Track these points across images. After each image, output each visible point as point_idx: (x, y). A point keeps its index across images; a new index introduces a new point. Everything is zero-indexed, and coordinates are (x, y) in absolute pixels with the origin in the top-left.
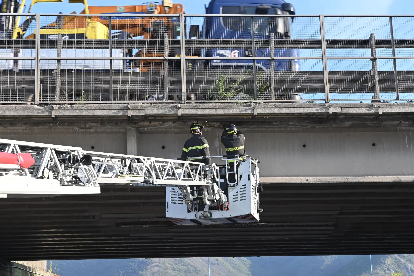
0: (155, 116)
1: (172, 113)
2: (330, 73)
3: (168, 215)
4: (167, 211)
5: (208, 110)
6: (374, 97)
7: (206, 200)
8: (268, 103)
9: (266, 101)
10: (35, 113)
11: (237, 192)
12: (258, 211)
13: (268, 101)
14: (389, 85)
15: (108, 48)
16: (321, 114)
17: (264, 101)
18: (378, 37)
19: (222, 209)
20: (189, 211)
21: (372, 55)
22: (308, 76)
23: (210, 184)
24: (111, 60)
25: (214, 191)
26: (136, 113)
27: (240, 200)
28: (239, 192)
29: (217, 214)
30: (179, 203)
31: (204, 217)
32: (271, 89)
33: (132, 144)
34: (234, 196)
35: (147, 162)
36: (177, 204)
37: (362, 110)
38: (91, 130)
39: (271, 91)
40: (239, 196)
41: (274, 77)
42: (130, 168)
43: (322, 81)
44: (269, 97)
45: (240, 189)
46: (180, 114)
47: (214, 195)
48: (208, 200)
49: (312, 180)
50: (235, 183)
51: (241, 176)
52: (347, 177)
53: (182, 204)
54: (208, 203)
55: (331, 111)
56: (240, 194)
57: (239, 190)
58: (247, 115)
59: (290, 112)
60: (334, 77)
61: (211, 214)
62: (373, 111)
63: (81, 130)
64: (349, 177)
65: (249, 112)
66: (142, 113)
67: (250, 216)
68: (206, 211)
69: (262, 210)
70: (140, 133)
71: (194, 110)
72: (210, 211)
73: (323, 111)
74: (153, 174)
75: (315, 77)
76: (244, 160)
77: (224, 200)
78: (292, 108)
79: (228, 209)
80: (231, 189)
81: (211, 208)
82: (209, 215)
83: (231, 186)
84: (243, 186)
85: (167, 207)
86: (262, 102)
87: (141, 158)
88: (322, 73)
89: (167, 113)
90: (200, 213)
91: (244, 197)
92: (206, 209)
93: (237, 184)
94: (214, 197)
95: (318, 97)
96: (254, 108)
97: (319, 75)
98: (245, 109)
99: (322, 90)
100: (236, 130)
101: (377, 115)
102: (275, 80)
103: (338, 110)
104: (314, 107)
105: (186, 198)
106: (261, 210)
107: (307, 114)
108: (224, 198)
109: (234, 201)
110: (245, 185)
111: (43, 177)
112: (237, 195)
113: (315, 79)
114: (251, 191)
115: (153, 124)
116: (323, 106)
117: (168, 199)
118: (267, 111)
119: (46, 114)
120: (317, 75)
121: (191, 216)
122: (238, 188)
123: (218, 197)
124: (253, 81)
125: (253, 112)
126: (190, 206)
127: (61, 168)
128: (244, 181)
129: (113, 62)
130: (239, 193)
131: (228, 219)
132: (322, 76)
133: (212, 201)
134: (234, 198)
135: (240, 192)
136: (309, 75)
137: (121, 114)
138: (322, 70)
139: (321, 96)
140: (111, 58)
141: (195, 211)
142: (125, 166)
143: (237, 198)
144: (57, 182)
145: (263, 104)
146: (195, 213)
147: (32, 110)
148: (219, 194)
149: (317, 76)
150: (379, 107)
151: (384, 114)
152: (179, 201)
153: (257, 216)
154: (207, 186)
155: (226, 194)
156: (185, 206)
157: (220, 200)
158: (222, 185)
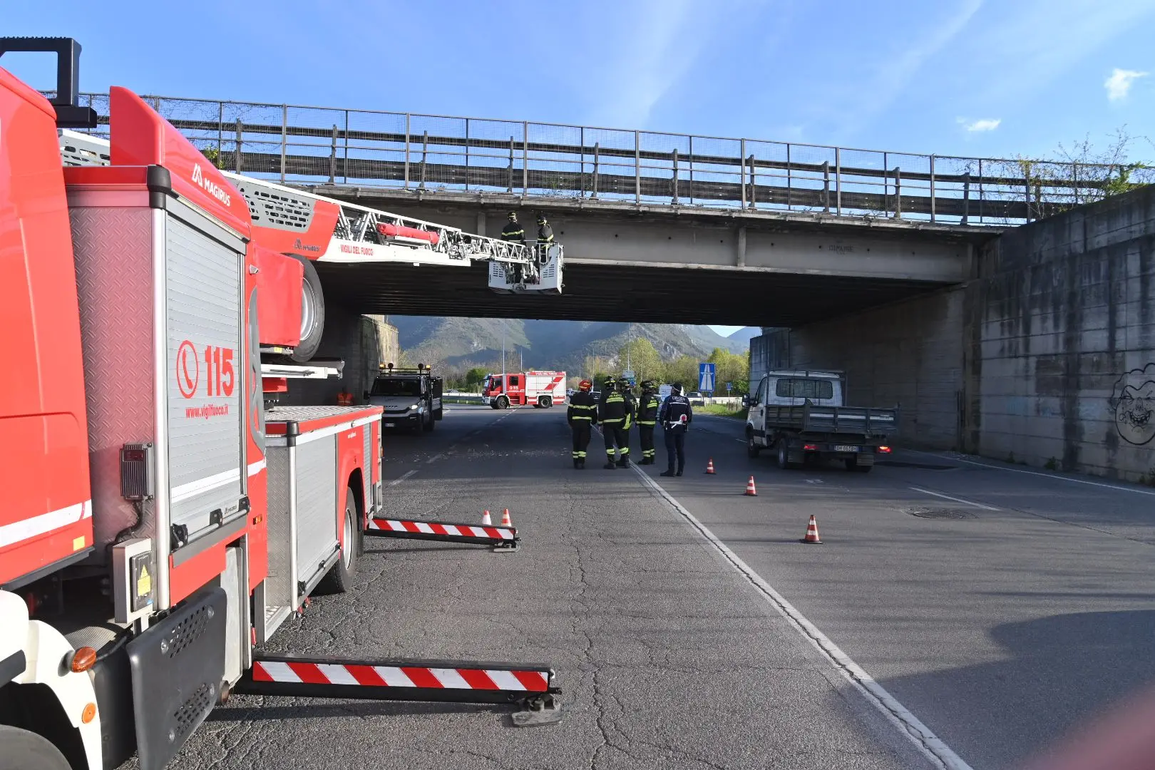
0: (502, 204)
1: (517, 202)
2: (641, 178)
3: (490, 285)
4: (490, 282)
6: (673, 200)
10: (406, 197)
12: (562, 286)
14: (685, 191)
16: (633, 211)
18: (679, 152)
19: (534, 283)
20: (507, 283)
21: (674, 166)
22: (624, 180)
25: (530, 268)
26: (488, 201)
27: (549, 276)
29: (530, 287)
30: (500, 276)
33: (481, 227)
34: (544, 273)
35: (493, 242)
36: (498, 277)
37: (665, 210)
38: (450, 213)
40: (548, 273)
42: (482, 247)
43: (635, 185)
46: (522, 205)
47: (530, 272)
49: (621, 263)
50: (546, 263)
51: (550, 258)
52: (649, 262)
53: (503, 277)
55: (641, 209)
58: (576, 208)
60: (644, 182)
62: (673, 211)
63: (441, 213)
65: (577, 206)
66: (492, 202)
67: (555, 290)
69: (564, 286)
70: (489, 219)
73: (635, 209)
74: (495, 252)
76: (553, 245)
77: (536, 276)
78: (611, 205)
79: (539, 283)
81: (526, 281)
82: (524, 287)
85: (490, 278)
87: (489, 239)
88: (635, 178)
89: (512, 203)
90: (516, 285)
91: (552, 274)
92: (522, 282)
95: (630, 198)
96: (582, 203)
98: (574, 203)
99: (634, 192)
100: (545, 221)
101: (675, 215)
103: (646, 209)
104: (627, 204)
105: (506, 273)
107: (622, 211)
108: (537, 274)
109: (544, 277)
110: (553, 265)
111: (439, 251)
113: (629, 182)
115: (499, 210)
116: (634, 205)
117: (491, 272)
118: (592, 206)
119: (415, 197)
121: (509, 287)
122: (547, 267)
123: (532, 274)
125: (580, 206)
127: (449, 244)
129: (468, 158)
131: (538, 291)
133: (527, 276)
134: (544, 275)
135: (549, 270)
137: (475, 201)
138: (635, 175)
139: (633, 196)
142: (479, 245)
143: (547, 275)
144: (447, 255)
145: (588, 200)
147: (404, 194)
148: (534, 271)
150: (678, 208)
151: (681, 214)
152: (500, 274)
153: (560, 290)
154: (525, 265)
155: (539, 271)
156: (504, 279)
157: (534, 276)
158: (536, 264)
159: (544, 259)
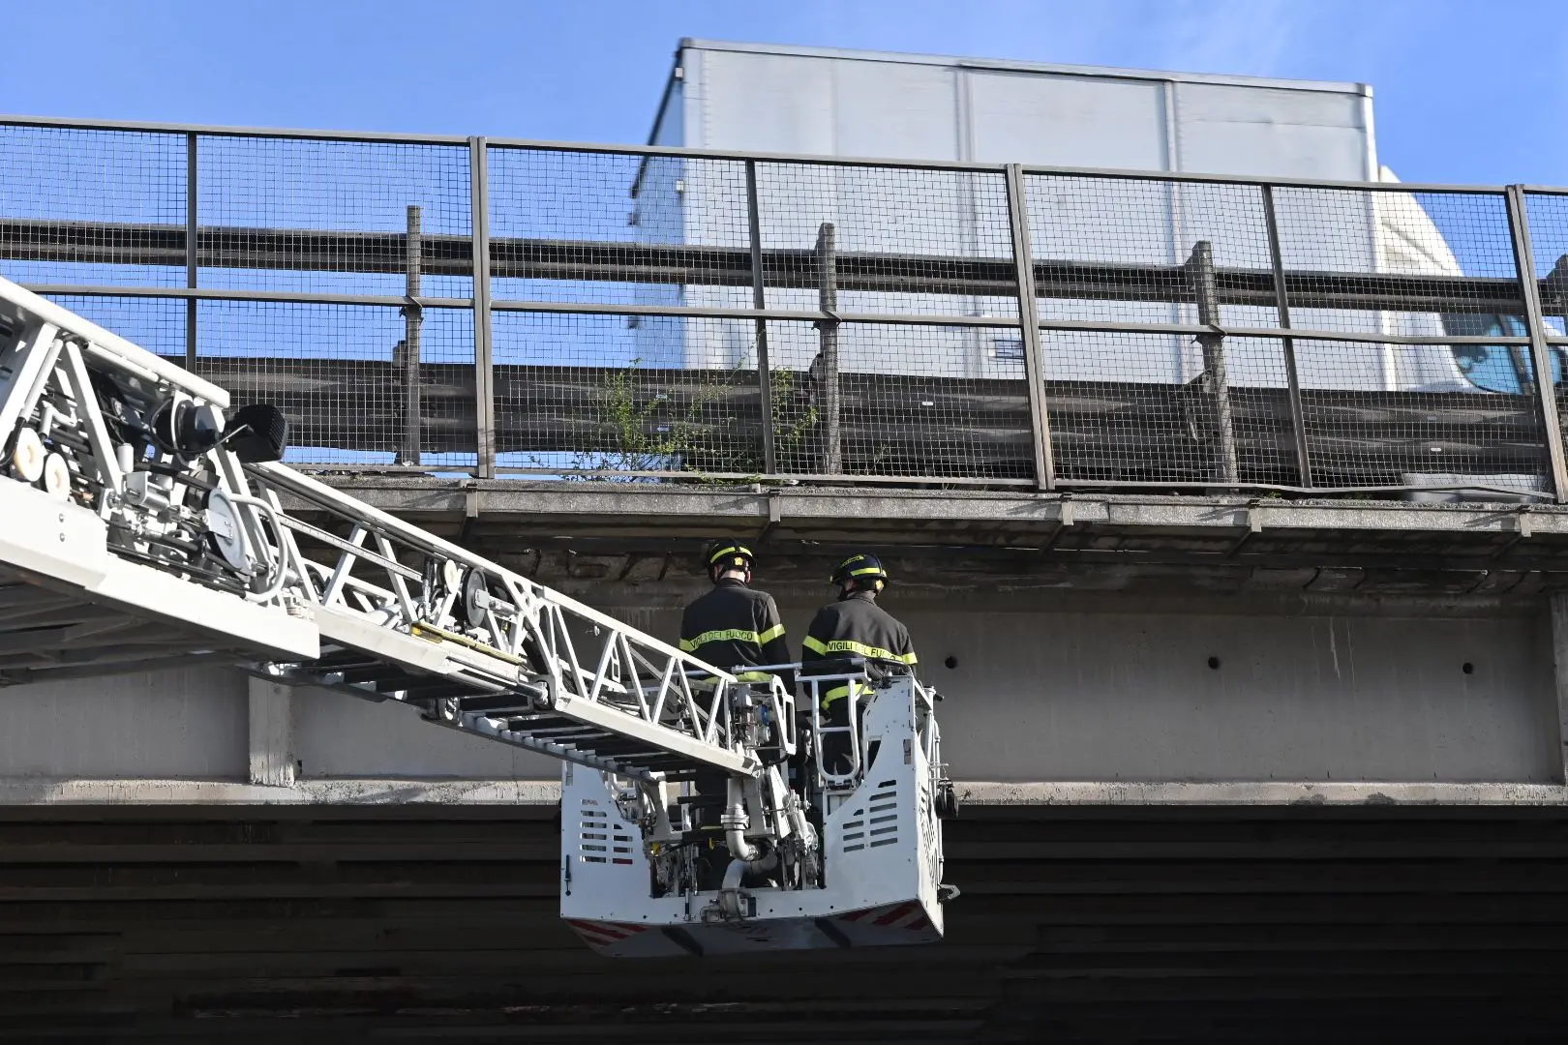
2: (1053, 388)
3: (571, 908)
4: (568, 893)
5: (587, 499)
7: (740, 835)
8: (819, 484)
9: (810, 477)
11: (860, 812)
12: (942, 895)
13: (818, 477)
15: (181, 261)
16: (1030, 528)
17: (803, 477)
19: (795, 882)
20: (658, 890)
22: (968, 396)
23: (756, 768)
24: (192, 301)
25: (769, 801)
27: (874, 844)
28: (866, 811)
29: (776, 904)
30: (615, 861)
31: (722, 913)
32: (826, 434)
34: (846, 826)
36: (609, 863)
39: (827, 442)
40: (867, 828)
41: (837, 397)
43: (1023, 418)
44: (820, 465)
45: (873, 798)
47: (771, 818)
48: (748, 840)
50: (851, 776)
51: (875, 746)
52: (1120, 785)
53: (630, 862)
54: (746, 850)
55: (1069, 516)
56: (873, 821)
57: (866, 805)
58: (740, 525)
59: (909, 516)
60: (1064, 402)
61: (752, 903)
64: (1126, 786)
65: (751, 509)
67: (910, 912)
68: (732, 891)
69: (956, 892)
71: (532, 496)
72: (745, 890)
73: (1036, 515)
75: (995, 402)
77: (807, 843)
78: (917, 502)
79: (822, 886)
80: (835, 802)
81: (751, 875)
82: (743, 907)
83: (833, 786)
84: (882, 785)
85: (568, 875)
86: (795, 482)
88: (1022, 387)
90: (703, 900)
91: (889, 832)
92: (732, 880)
93: (859, 778)
94: (769, 825)
96: (768, 498)
97: (1012, 393)
98: (733, 499)
102: (841, 411)
105: (652, 833)
106: (950, 892)
107: (976, 527)
108: (807, 835)
109: (847, 849)
110: (893, 783)
112: (861, 823)
113: (996, 407)
114: (918, 808)
117: (572, 841)
120: (1004, 393)
121: (668, 911)
122: (861, 798)
123: (784, 830)
124: (758, 407)
125: (765, 513)
126: (663, 874)
128: (886, 764)
129: (199, 310)
130: (866, 817)
131: (821, 922)
132: (1023, 399)
133: (760, 842)
134: (846, 838)
135: (872, 810)
136: (971, 391)
138: (1021, 377)
140: (192, 292)
141: (682, 892)
143: (861, 835)
145: (797, 488)
146: (683, 901)
148: (790, 820)
149: (1005, 398)
152: (616, 849)
153: (935, 914)
154: (741, 779)
155: (815, 817)
156: (641, 869)
157: (793, 841)
158: (801, 775)
159: (838, 751)
